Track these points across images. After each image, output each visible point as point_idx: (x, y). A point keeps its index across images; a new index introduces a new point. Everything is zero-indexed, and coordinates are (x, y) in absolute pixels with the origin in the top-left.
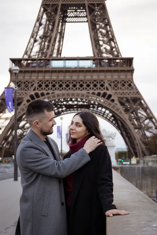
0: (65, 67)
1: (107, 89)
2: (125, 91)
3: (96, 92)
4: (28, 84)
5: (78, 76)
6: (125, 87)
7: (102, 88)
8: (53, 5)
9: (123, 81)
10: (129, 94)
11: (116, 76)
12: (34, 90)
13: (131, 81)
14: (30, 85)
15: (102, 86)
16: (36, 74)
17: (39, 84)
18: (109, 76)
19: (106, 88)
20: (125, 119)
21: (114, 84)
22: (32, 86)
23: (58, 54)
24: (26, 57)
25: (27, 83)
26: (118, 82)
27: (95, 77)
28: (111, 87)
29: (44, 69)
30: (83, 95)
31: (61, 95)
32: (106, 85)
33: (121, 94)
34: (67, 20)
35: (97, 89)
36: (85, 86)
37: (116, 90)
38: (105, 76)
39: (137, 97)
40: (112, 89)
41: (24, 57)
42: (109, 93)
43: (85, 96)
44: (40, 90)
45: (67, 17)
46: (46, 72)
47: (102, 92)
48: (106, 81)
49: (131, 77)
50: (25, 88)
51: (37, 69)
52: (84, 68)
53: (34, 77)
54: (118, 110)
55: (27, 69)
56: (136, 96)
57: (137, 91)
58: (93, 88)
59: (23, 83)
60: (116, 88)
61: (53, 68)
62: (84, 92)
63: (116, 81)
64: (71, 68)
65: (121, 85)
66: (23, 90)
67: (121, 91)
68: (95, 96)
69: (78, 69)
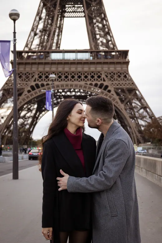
0: (64, 60)
1: (104, 80)
2: (121, 82)
3: (94, 83)
4: (29, 75)
5: (76, 68)
6: (121, 78)
7: (99, 80)
8: (52, 0)
9: (119, 72)
10: (124, 85)
11: (112, 68)
12: (35, 81)
13: (127, 72)
14: (30, 76)
15: (99, 77)
16: (36, 66)
17: (39, 75)
18: (106, 68)
19: (102, 80)
20: (121, 109)
21: (111, 75)
22: (33, 77)
23: (57, 47)
24: (27, 49)
25: (27, 74)
26: (114, 74)
27: (93, 68)
28: (108, 79)
29: (43, 61)
30: (81, 86)
31: (60, 86)
32: (103, 76)
33: (117, 85)
34: (65, 15)
35: (95, 80)
36: (83, 77)
37: (112, 81)
38: (102, 68)
39: (133, 88)
40: (108, 81)
41: (25, 50)
42: (105, 83)
43: (83, 87)
44: (40, 81)
45: (65, 12)
46: (46, 63)
47: (99, 83)
48: (103, 73)
49: (126, 69)
50: (26, 79)
51: (37, 61)
52: (82, 60)
53: (34, 68)
54: (114, 100)
55: (28, 61)
56: (131, 87)
57: (132, 82)
58: (90, 80)
59: (24, 74)
60: (112, 79)
61: (52, 60)
62: (82, 83)
63: (112, 72)
64: (69, 60)
65: (117, 77)
66: (24, 81)
67: (117, 82)
68: (93, 87)
69: (76, 61)
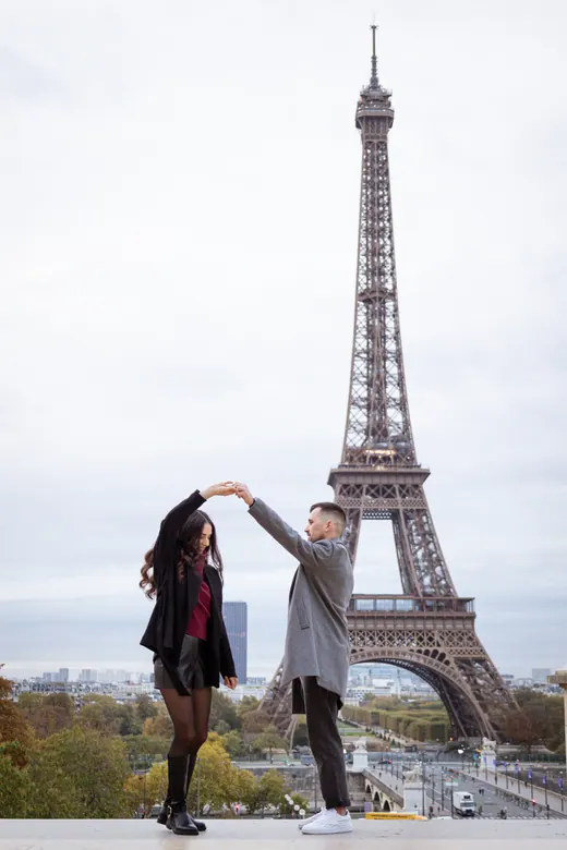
1: (439, 645)
2: (464, 648)
3: (423, 649)
5: (396, 625)
6: (463, 641)
7: (431, 643)
8: (352, 511)
9: (460, 632)
10: (469, 653)
11: (449, 626)
13: (472, 632)
15: (431, 639)
18: (440, 625)
19: (436, 644)
20: (466, 690)
21: (448, 636)
26: (453, 634)
27: (420, 626)
28: (445, 642)
30: (403, 654)
32: (436, 638)
33: (459, 653)
35: (424, 644)
36: (405, 639)
37: (451, 646)
38: (435, 625)
39: (482, 657)
40: (445, 645)
42: (441, 650)
43: (407, 655)
47: (431, 650)
48: (436, 632)
49: (471, 627)
52: (403, 612)
54: (455, 676)
56: (480, 655)
57: (480, 648)
58: (418, 644)
60: (451, 644)
61: (359, 612)
62: (406, 649)
63: (450, 632)
64: (385, 612)
65: (458, 639)
67: (459, 648)
68: (422, 655)
69: (395, 615)
